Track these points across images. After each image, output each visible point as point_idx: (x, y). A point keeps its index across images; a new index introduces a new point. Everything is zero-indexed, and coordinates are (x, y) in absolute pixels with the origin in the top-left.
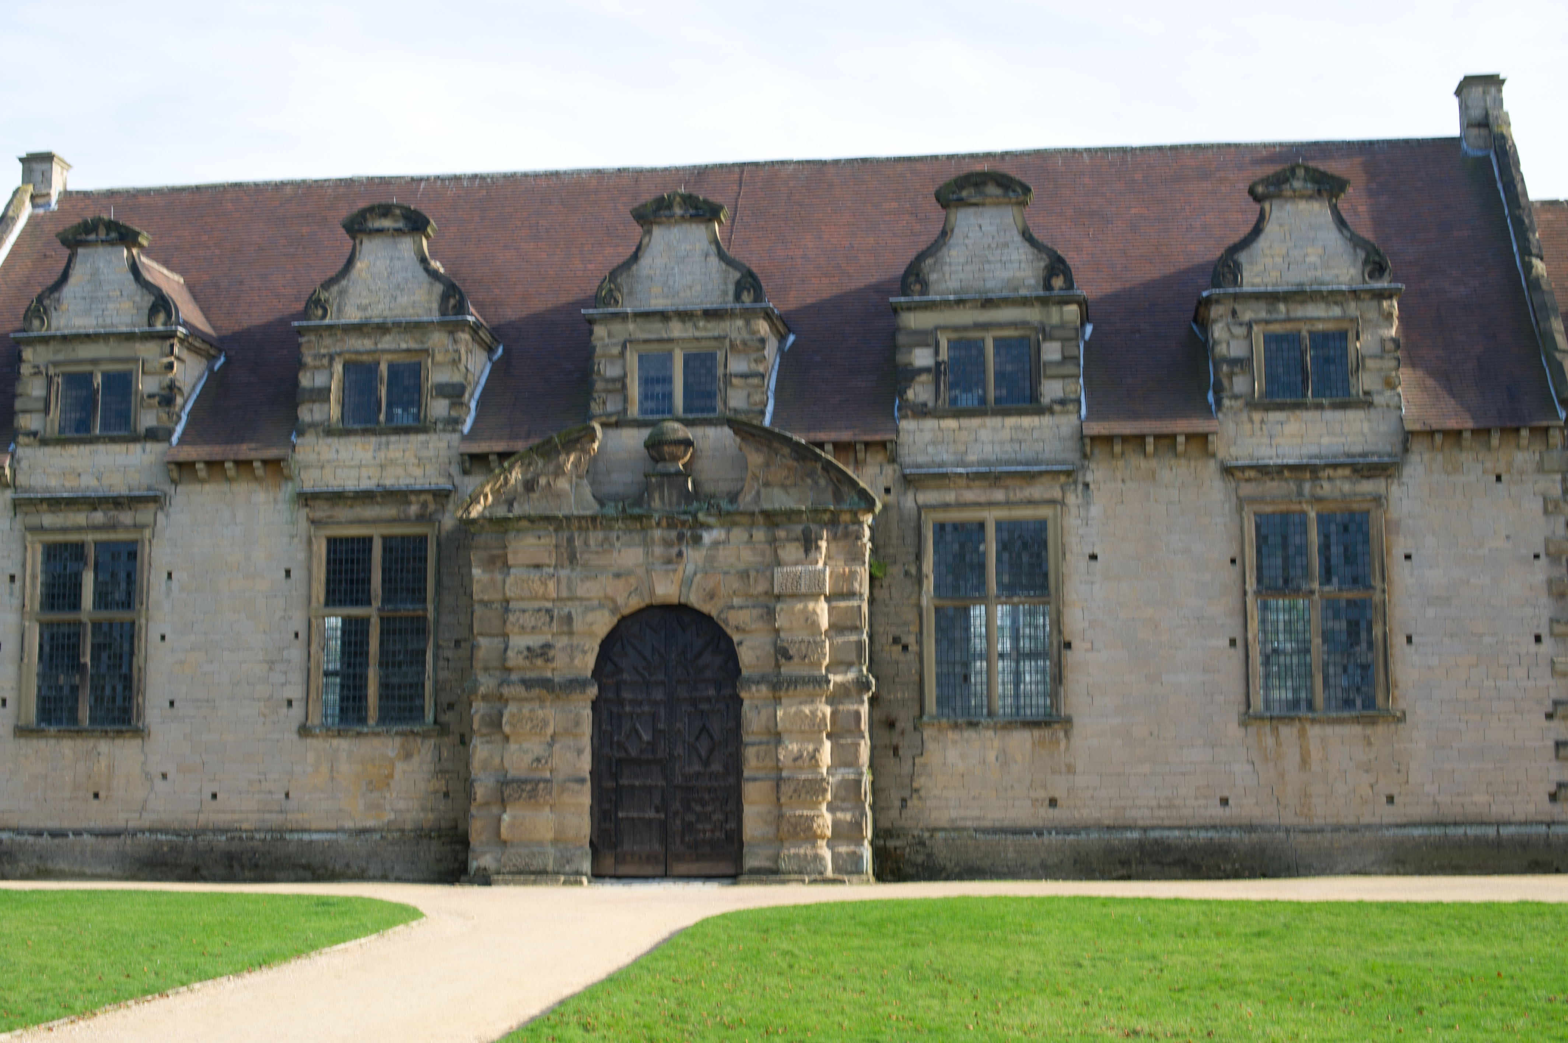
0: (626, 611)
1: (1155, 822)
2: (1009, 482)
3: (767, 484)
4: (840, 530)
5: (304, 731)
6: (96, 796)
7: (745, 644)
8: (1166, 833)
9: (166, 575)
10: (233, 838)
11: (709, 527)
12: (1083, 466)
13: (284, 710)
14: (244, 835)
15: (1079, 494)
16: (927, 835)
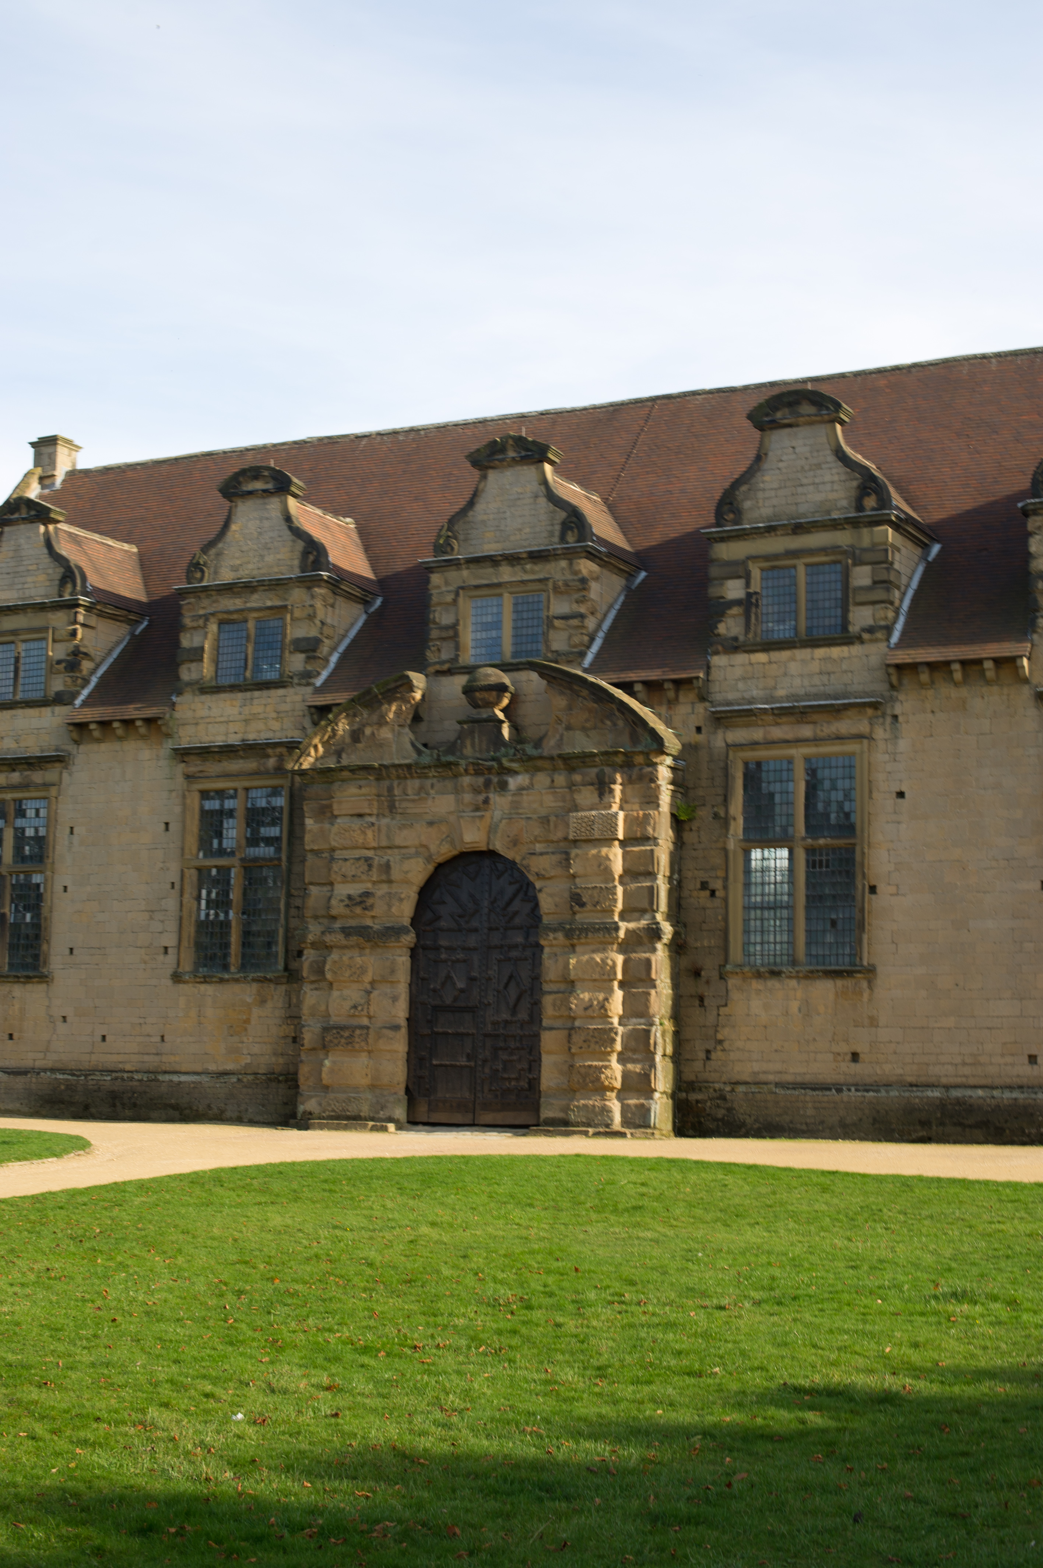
0: (440, 859)
1: (959, 1080)
2: (815, 717)
3: (569, 728)
4: (635, 772)
5: (177, 978)
6: (11, 1037)
7: (545, 890)
8: (969, 1092)
9: (68, 830)
10: (116, 1079)
11: (514, 773)
12: (891, 697)
13: (161, 957)
14: (125, 1075)
15: (888, 727)
16: (728, 1088)
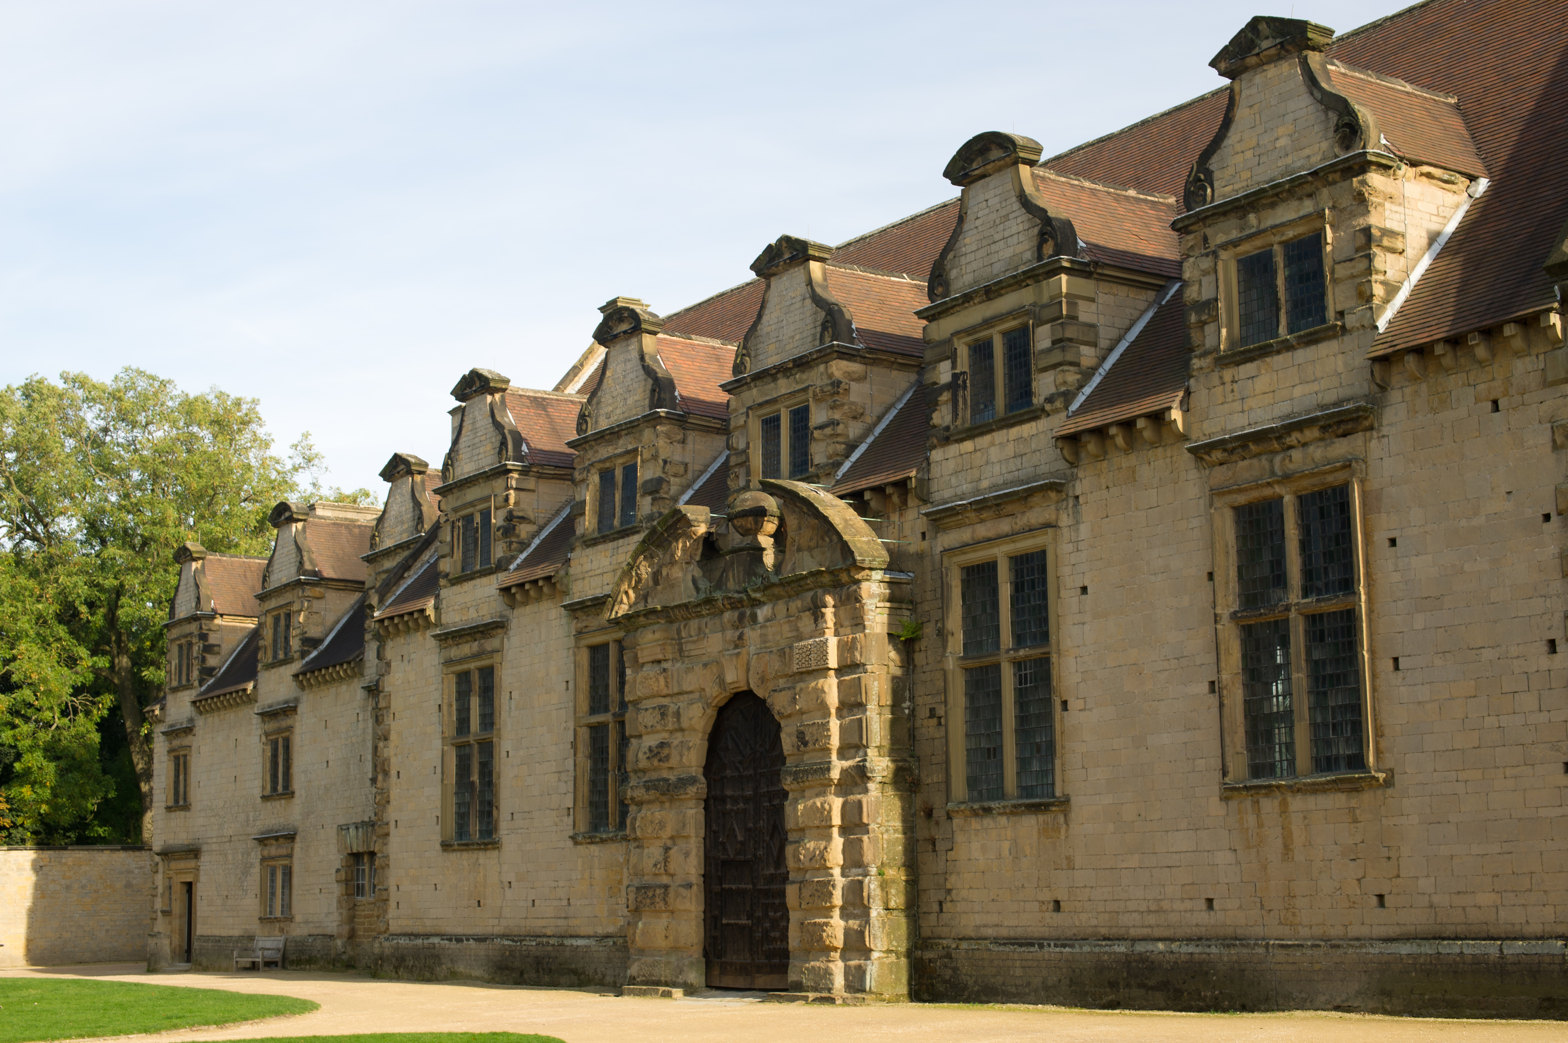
0: (718, 703)
3: (799, 549)
4: (843, 591)
5: (574, 838)
6: (479, 903)
7: (784, 728)
8: (1152, 946)
9: (509, 696)
10: (539, 944)
11: (764, 603)
12: (1072, 475)
13: (565, 819)
14: (545, 940)
15: (1071, 513)
16: (954, 946)
